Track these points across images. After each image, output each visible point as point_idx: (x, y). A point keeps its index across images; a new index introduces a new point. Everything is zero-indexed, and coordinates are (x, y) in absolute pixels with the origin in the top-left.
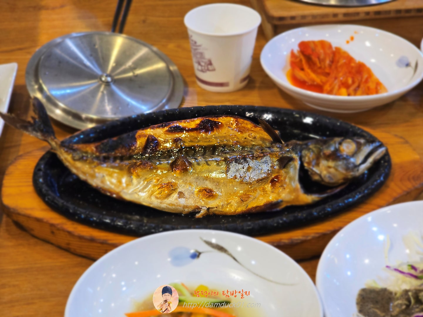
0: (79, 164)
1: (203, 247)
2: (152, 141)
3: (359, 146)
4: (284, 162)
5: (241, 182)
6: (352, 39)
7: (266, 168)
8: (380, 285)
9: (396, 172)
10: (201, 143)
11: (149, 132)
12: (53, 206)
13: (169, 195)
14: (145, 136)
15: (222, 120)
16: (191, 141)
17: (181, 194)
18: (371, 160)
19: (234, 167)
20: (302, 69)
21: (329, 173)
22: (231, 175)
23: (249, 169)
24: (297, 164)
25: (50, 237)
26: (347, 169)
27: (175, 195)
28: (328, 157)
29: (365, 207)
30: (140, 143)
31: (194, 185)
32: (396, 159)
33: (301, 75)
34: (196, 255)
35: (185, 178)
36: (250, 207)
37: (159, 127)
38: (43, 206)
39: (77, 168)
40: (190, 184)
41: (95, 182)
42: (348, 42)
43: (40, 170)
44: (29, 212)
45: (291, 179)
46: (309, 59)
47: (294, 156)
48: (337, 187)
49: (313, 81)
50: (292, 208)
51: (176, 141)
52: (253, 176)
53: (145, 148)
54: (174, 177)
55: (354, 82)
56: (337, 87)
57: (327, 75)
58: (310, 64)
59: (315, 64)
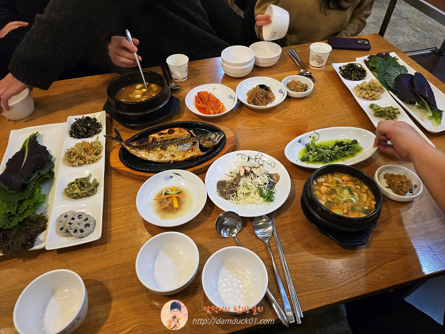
0: (132, 150)
1: (173, 175)
2: (154, 139)
3: (216, 135)
4: (194, 143)
5: (182, 151)
6: (214, 88)
7: (189, 146)
8: (223, 180)
9: (228, 141)
10: (169, 138)
11: (153, 135)
12: (127, 166)
13: (161, 158)
14: (152, 137)
15: (175, 129)
16: (166, 138)
17: (165, 157)
18: (220, 139)
19: (180, 147)
20: (199, 103)
21: (208, 145)
22: (179, 149)
23: (184, 146)
24: (198, 143)
25: (127, 175)
26: (213, 143)
27: (163, 158)
28: (207, 140)
29: (219, 155)
30: (151, 139)
31: (169, 153)
32: (227, 136)
33: (199, 105)
34: (171, 177)
35: (165, 152)
36: (186, 158)
37: (156, 133)
38: (124, 166)
39: (132, 152)
40: (167, 154)
41: (138, 156)
42: (213, 90)
43: (121, 153)
44: (120, 169)
45: (197, 148)
46: (201, 99)
47: (197, 141)
48: (211, 148)
49: (203, 107)
50: (198, 157)
51: (162, 138)
52: (186, 149)
53: (153, 141)
54: (162, 152)
55: (215, 107)
56: (210, 109)
57: (207, 104)
58: (201, 101)
59: (203, 100)
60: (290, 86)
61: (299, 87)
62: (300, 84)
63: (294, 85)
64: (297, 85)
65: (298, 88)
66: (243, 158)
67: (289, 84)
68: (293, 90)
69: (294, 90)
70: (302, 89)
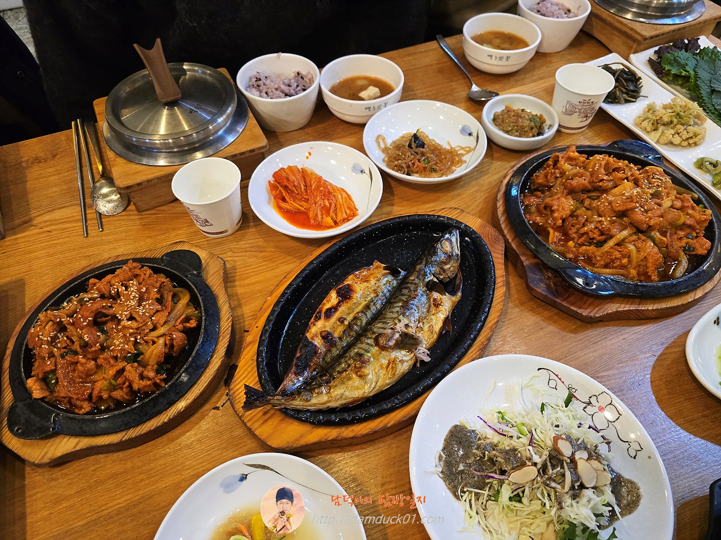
1: (246, 470)
6: (310, 154)
14: (316, 335)
30: (318, 342)
33: (285, 205)
34: (243, 478)
42: (308, 158)
46: (285, 187)
49: (298, 209)
51: (341, 320)
55: (330, 204)
56: (319, 213)
57: (307, 200)
58: (288, 193)
59: (293, 192)
60: (503, 121)
61: (527, 123)
62: (527, 117)
63: (513, 119)
64: (520, 120)
65: (523, 127)
66: (552, 384)
67: (501, 117)
68: (511, 130)
69: (514, 131)
70: (532, 128)
